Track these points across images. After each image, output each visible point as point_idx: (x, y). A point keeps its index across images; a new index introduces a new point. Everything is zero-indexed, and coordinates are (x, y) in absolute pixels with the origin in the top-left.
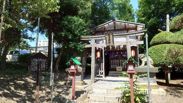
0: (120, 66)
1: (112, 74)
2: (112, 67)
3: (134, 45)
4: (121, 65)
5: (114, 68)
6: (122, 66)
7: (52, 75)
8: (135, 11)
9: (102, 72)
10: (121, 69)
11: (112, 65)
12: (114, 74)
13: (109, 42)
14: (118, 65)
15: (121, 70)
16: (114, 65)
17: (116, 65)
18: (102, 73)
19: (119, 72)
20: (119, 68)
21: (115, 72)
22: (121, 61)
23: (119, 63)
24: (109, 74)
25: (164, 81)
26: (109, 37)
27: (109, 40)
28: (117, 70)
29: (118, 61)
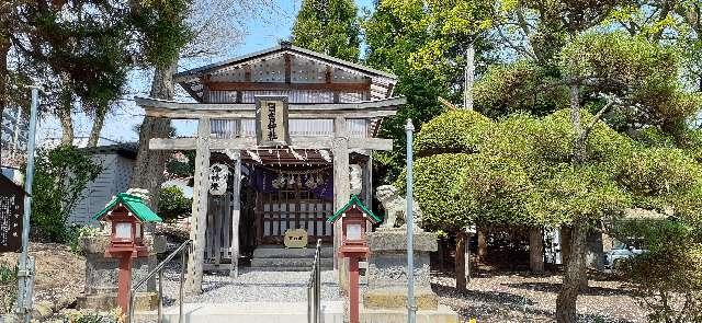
0: (298, 227)
1: (265, 261)
2: (267, 233)
3: (358, 151)
4: (303, 223)
5: (275, 233)
6: (306, 228)
8: (360, 14)
9: (230, 254)
10: (302, 239)
11: (267, 225)
12: (275, 261)
13: (270, 135)
14: (292, 224)
16: (275, 224)
17: (284, 224)
19: (296, 252)
22: (303, 207)
23: (298, 214)
24: (254, 262)
25: (452, 282)
26: (272, 116)
27: (272, 126)
28: (287, 242)
29: (292, 207)
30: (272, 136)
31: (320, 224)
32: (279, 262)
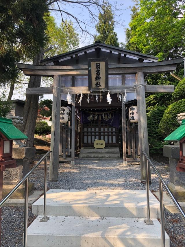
0: (100, 139)
1: (85, 155)
2: (86, 141)
4: (102, 137)
5: (89, 141)
9: (71, 153)
10: (102, 144)
11: (85, 137)
12: (90, 155)
14: (97, 137)
15: (104, 146)
16: (89, 137)
17: (93, 137)
19: (99, 151)
20: (99, 143)
21: (92, 150)
22: (102, 129)
23: (100, 133)
24: (81, 155)
26: (98, 72)
27: (98, 78)
28: (95, 146)
29: (97, 130)
30: (98, 85)
31: (110, 137)
32: (92, 155)
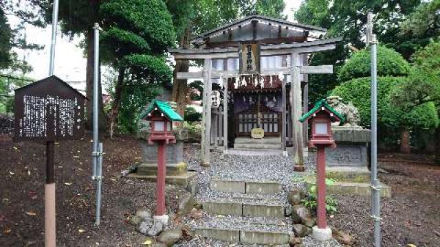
0: (258, 127)
1: (241, 145)
2: (241, 130)
4: (261, 125)
6: (263, 128)
7: (98, 149)
9: (223, 141)
11: (241, 125)
14: (255, 125)
15: (262, 135)
16: (246, 125)
17: (250, 125)
18: (221, 142)
19: (257, 141)
20: (257, 132)
21: (248, 140)
24: (235, 145)
26: (249, 55)
27: (249, 61)
28: (253, 135)
30: (249, 68)
31: (271, 125)
32: (248, 145)
